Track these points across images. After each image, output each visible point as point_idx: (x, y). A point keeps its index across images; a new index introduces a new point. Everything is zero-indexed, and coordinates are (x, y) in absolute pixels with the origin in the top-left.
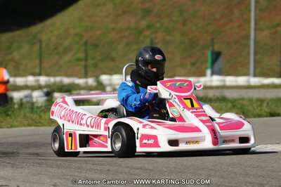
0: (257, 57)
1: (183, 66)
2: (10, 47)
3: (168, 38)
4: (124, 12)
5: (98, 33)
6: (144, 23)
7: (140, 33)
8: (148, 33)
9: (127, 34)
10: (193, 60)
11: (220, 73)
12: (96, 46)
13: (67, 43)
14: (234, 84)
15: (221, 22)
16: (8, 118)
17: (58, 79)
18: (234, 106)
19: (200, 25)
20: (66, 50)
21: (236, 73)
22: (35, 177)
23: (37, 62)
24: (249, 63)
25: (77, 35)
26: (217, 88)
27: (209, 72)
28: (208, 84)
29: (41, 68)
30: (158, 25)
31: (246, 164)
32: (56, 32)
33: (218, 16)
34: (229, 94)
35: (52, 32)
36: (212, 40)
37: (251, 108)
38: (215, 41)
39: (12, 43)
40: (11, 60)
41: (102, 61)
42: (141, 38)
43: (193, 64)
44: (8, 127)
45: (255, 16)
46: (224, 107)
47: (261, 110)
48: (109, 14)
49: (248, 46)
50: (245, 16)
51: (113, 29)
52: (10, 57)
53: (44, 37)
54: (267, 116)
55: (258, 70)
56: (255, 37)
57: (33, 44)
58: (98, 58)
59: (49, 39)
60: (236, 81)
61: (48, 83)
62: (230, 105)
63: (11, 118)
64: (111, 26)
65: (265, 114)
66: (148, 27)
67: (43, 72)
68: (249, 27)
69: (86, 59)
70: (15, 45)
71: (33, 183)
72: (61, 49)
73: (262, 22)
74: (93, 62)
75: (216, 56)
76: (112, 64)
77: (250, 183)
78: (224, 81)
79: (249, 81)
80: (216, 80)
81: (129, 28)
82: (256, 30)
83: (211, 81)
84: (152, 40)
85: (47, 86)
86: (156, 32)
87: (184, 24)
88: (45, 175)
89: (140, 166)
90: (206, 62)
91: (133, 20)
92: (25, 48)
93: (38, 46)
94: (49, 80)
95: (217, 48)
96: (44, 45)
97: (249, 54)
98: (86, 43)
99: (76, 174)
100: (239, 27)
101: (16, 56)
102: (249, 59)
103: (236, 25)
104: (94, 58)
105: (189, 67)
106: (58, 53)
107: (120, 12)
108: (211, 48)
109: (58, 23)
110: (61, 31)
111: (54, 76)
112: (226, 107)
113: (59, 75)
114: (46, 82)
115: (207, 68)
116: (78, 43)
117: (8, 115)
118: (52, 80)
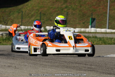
0: (110, 21)
1: (79, 24)
2: (9, 14)
3: (74, 12)
4: (56, 1)
5: (46, 9)
6: (64, 6)
7: (62, 10)
8: (66, 10)
9: (57, 10)
10: (84, 22)
11: (94, 27)
12: (44, 14)
13: (32, 13)
14: (100, 32)
15: (96, 6)
16: (10, 41)
17: (29, 27)
18: (100, 40)
19: (87, 7)
20: (32, 16)
21: (101, 27)
22: (22, 63)
23: (20, 20)
24: (106, 23)
25: (37, 10)
26: (93, 33)
27: (90, 26)
28: (90, 31)
29: (22, 23)
30: (70, 7)
31: (106, 61)
32: (28, 8)
33: (94, 4)
34: (98, 36)
35: (27, 8)
36: (92, 13)
37: (107, 41)
38: (93, 14)
39: (10, 12)
40: (10, 19)
41: (47, 20)
42: (63, 12)
43: (84, 23)
44: (9, 45)
45: (110, 4)
46: (96, 40)
47: (111, 42)
48: (50, 2)
50: (105, 4)
51: (52, 8)
52: (10, 18)
53: (23, 10)
54: (114, 44)
55: (110, 26)
56: (109, 13)
57: (19, 13)
58: (45, 19)
59: (26, 11)
60: (101, 31)
61: (25, 29)
62: (99, 39)
63: (11, 41)
64: (51, 7)
65: (113, 43)
66: (66, 7)
67: (22, 24)
68: (107, 9)
69: (40, 19)
70: (12, 13)
71: (21, 65)
72: (30, 15)
73: (112, 7)
74: (43, 21)
75: (93, 20)
76: (51, 22)
77: (108, 68)
78: (96, 30)
79: (106, 31)
80: (93, 30)
81: (58, 8)
82: (109, 10)
83: (91, 30)
84: (67, 13)
85: (24, 30)
86: (69, 10)
87: (80, 7)
88: (26, 63)
89: (64, 60)
90: (89, 22)
91: (60, 4)
92: (16, 14)
93: (21, 14)
94: (25, 28)
95: (93, 17)
96: (23, 13)
97: (106, 20)
98: (40, 13)
99: (38, 63)
100: (103, 8)
101: (12, 17)
102: (107, 22)
103: (101, 8)
104: (43, 19)
105: (82, 24)
106: (29, 17)
107: (55, 1)
108: (91, 17)
109: (30, 5)
110: (30, 8)
111: (27, 26)
112: (97, 40)
113: (29, 26)
114: (24, 28)
115: (89, 25)
116: (37, 13)
117: (9, 40)
118: (26, 27)
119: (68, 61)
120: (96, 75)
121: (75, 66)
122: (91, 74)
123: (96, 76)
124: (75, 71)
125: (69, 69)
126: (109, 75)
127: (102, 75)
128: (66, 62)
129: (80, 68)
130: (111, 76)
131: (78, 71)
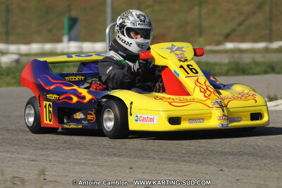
1: (39, 32)
10: (50, 27)
21: (93, 39)
27: (65, 38)
28: (66, 50)
36: (69, 6)
38: (72, 7)
43: (50, 31)
49: (104, 12)
60: (93, 48)
75: (73, 22)
78: (81, 47)
80: (73, 46)
83: (69, 47)
84: (8, 5)
90: (62, 28)
95: (73, 14)
105: (46, 33)
115: (63, 34)
119: (14, 128)
120: (84, 159)
121: (31, 140)
122: (71, 158)
123: (83, 161)
124: (32, 152)
125: (16, 147)
126: (116, 159)
127: (99, 157)
128: (8, 130)
129: (43, 144)
130: (122, 159)
131: (40, 152)
